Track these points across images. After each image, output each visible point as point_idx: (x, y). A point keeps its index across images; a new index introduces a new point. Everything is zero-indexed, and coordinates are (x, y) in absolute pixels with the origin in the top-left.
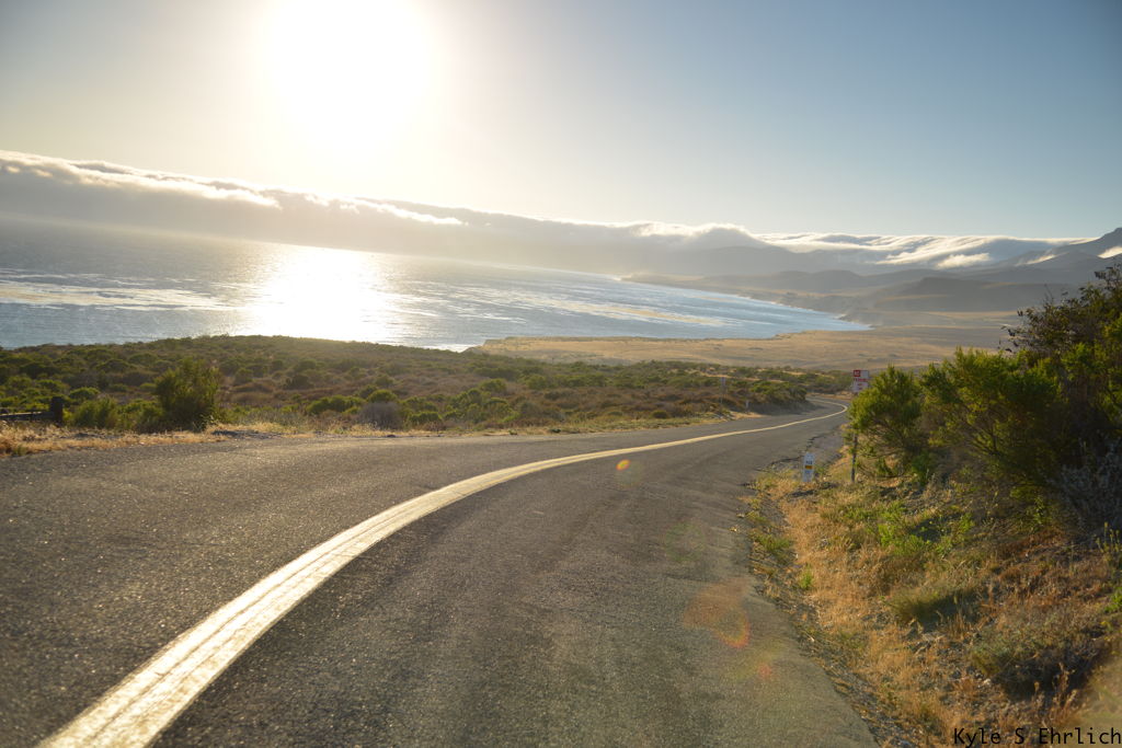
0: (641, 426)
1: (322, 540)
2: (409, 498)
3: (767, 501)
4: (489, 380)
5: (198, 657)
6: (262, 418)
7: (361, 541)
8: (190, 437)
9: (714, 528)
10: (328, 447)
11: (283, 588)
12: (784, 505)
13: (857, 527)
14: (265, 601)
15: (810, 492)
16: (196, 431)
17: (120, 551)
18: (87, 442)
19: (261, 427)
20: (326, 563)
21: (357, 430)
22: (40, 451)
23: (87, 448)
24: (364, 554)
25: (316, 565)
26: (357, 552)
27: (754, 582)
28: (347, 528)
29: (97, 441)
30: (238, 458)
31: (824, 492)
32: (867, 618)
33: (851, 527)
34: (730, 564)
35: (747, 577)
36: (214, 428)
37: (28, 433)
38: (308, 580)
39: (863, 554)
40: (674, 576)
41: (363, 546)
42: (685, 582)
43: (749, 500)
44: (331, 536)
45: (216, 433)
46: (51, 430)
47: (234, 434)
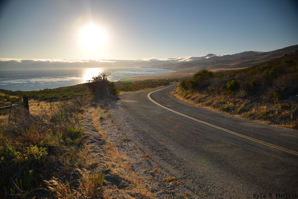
33: (181, 94)
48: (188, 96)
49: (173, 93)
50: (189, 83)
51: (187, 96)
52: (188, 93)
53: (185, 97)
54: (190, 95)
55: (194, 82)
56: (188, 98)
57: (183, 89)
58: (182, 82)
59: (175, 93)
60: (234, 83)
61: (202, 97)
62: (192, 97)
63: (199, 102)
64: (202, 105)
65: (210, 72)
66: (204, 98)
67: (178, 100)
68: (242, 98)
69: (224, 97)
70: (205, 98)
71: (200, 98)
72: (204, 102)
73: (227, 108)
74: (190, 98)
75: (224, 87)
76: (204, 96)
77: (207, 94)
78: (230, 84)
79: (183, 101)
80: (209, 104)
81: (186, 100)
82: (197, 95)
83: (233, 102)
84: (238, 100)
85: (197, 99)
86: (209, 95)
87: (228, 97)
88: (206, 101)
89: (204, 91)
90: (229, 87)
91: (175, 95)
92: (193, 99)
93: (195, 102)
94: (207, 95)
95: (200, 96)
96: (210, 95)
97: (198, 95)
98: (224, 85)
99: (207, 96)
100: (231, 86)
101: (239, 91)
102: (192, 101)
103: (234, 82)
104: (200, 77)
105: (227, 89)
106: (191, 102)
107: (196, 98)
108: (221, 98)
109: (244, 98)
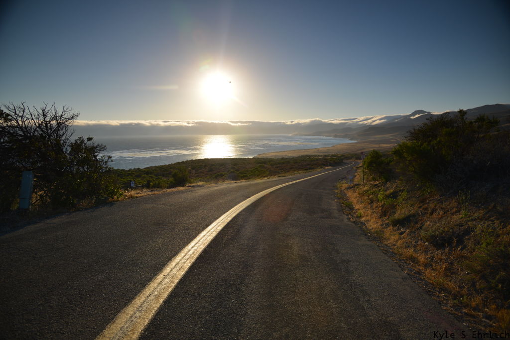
0: (301, 173)
1: (217, 218)
2: (242, 201)
3: (341, 191)
4: (260, 165)
5: (178, 267)
6: (200, 181)
7: (229, 217)
8: (181, 188)
9: (330, 201)
10: (218, 188)
11: (206, 237)
12: (346, 192)
13: (370, 197)
14: (200, 243)
15: (352, 187)
16: (183, 186)
17: (157, 228)
18: (153, 193)
19: (200, 183)
20: (219, 226)
21: (227, 182)
22: (140, 197)
23: (153, 195)
24: (230, 221)
25: (216, 227)
26: (228, 221)
27: (346, 217)
28: (225, 213)
29: (156, 192)
30: (194, 194)
31: (356, 187)
32: (382, 225)
33: (368, 197)
34: (337, 212)
35: (343, 215)
36: (188, 185)
37: (138, 191)
38: (214, 233)
39: (375, 205)
40: (323, 218)
41: (230, 219)
42: (327, 219)
43: (336, 191)
44: (220, 216)
45: (188, 186)
46: (145, 190)
47: (193, 186)
56: (402, 223)
57: (375, 176)
81: (393, 235)
91: (351, 197)
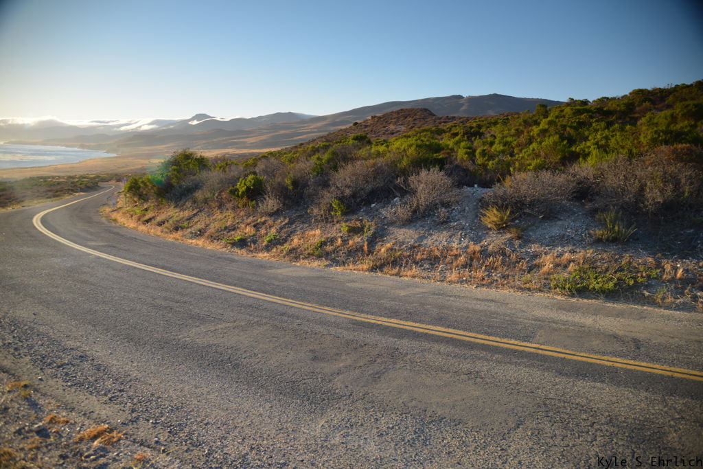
3: (106, 213)
12: (110, 213)
15: (116, 210)
31: (119, 209)
32: (137, 225)
33: (129, 213)
39: (133, 217)
43: (101, 214)
48: (147, 217)
49: (108, 209)
50: (148, 183)
51: (144, 215)
52: (146, 210)
53: (139, 219)
54: (153, 215)
55: (161, 181)
56: (147, 221)
57: (135, 199)
58: (132, 183)
59: (113, 211)
60: (253, 181)
61: (181, 216)
62: (159, 219)
63: (177, 229)
64: (183, 236)
65: (201, 156)
66: (187, 219)
67: (123, 226)
68: (271, 215)
69: (232, 215)
70: (189, 219)
71: (178, 219)
72: (188, 228)
73: (241, 240)
74: (153, 221)
75: (231, 192)
76: (187, 214)
77: (193, 210)
78: (245, 184)
79: (134, 228)
80: (200, 234)
81: (142, 228)
82: (169, 214)
83: (253, 224)
84: (263, 219)
85: (171, 222)
86: (198, 212)
87: (242, 213)
88: (191, 227)
89: (187, 203)
90: (243, 193)
91: (114, 215)
92: (160, 224)
93: (166, 230)
94: (195, 212)
95: (177, 214)
96: (200, 211)
97: (172, 213)
98: (231, 188)
99: (195, 215)
100: (248, 189)
101: (265, 199)
102: (159, 228)
103: (253, 179)
104: (174, 170)
105: (238, 196)
106: (154, 231)
107: (168, 221)
108: (225, 217)
109: (275, 214)
